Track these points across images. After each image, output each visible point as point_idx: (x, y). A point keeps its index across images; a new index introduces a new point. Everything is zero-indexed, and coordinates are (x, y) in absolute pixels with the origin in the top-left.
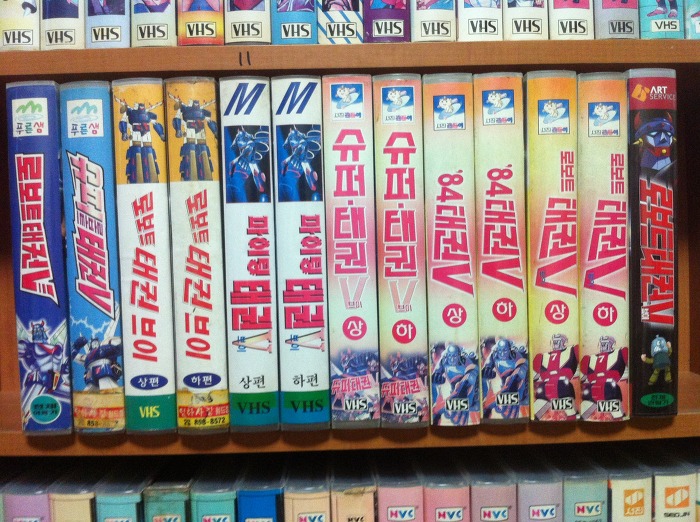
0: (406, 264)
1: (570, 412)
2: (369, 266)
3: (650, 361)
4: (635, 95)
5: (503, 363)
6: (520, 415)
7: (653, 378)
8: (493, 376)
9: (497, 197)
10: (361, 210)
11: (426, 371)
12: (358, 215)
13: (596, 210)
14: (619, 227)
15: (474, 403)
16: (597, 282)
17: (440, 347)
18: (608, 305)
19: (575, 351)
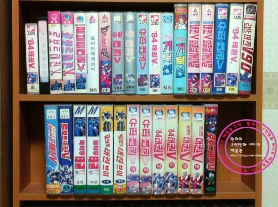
0: (147, 153)
1: (188, 192)
2: (137, 153)
3: (209, 179)
4: (207, 111)
5: (171, 179)
6: (175, 192)
7: (209, 184)
8: (168, 182)
9: (170, 137)
10: (136, 139)
11: (151, 180)
12: (135, 140)
13: (195, 140)
14: (201, 145)
15: (163, 189)
16: (195, 158)
17: (155, 174)
18: (198, 165)
19: (189, 176)
